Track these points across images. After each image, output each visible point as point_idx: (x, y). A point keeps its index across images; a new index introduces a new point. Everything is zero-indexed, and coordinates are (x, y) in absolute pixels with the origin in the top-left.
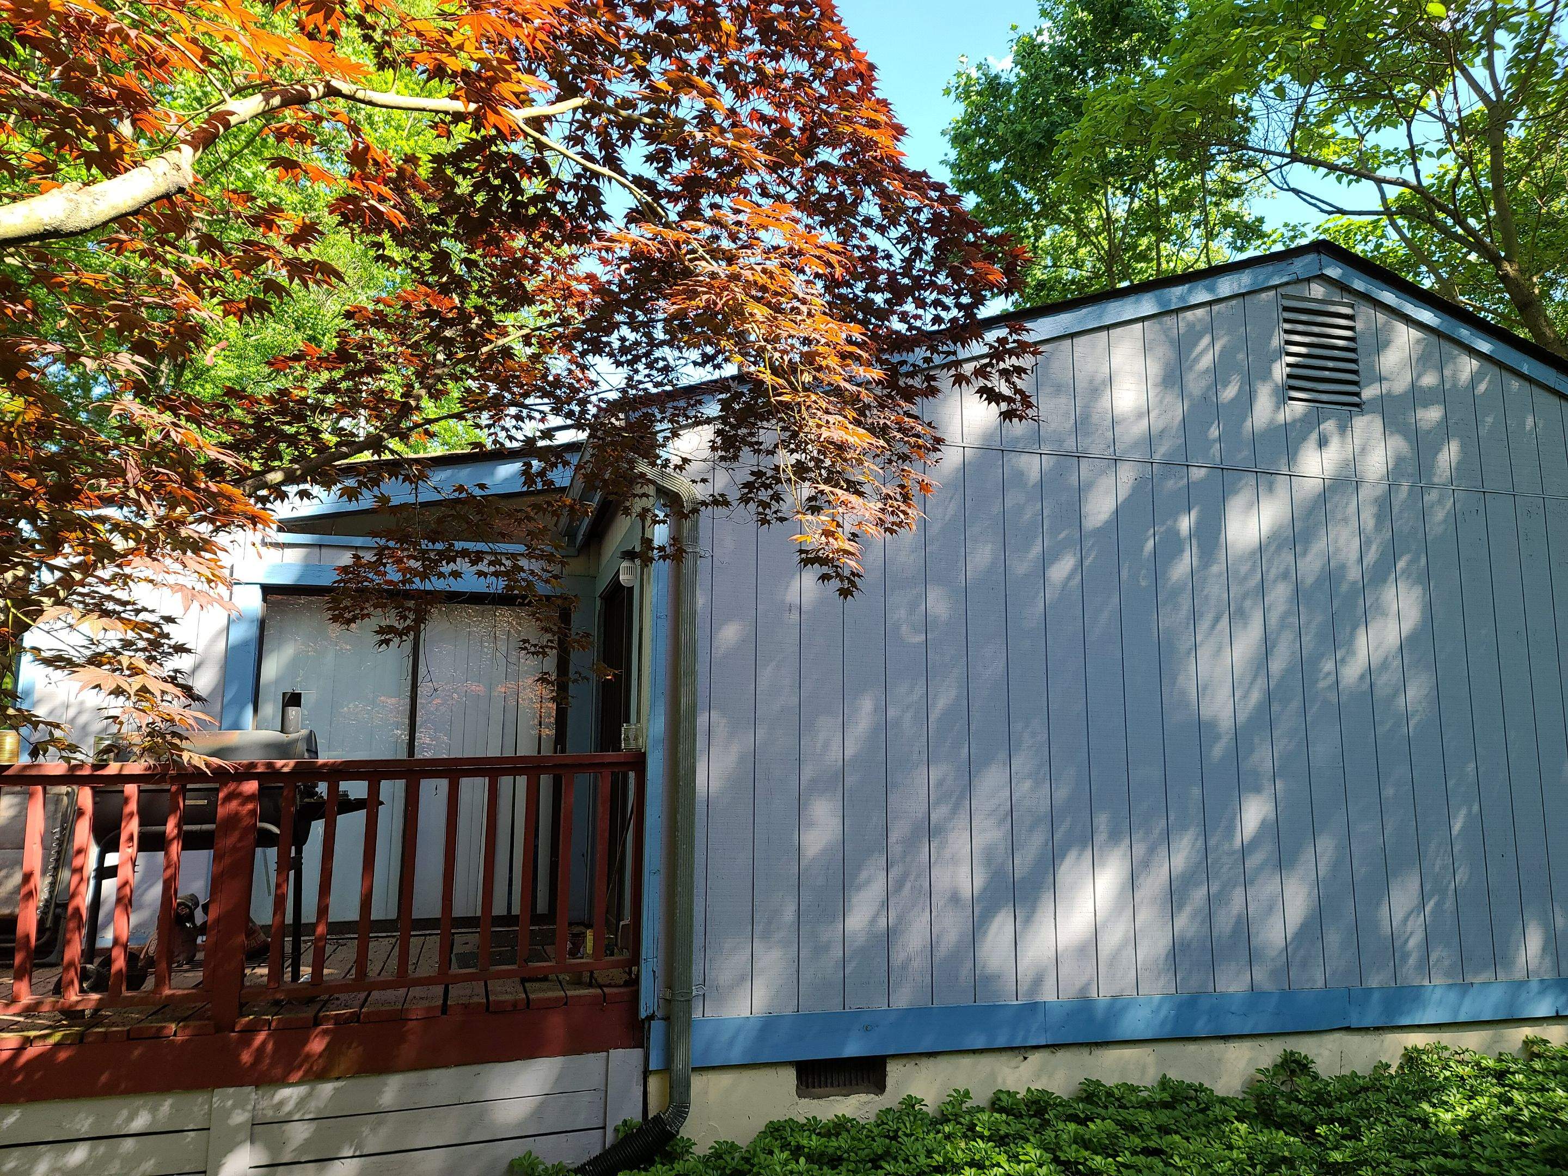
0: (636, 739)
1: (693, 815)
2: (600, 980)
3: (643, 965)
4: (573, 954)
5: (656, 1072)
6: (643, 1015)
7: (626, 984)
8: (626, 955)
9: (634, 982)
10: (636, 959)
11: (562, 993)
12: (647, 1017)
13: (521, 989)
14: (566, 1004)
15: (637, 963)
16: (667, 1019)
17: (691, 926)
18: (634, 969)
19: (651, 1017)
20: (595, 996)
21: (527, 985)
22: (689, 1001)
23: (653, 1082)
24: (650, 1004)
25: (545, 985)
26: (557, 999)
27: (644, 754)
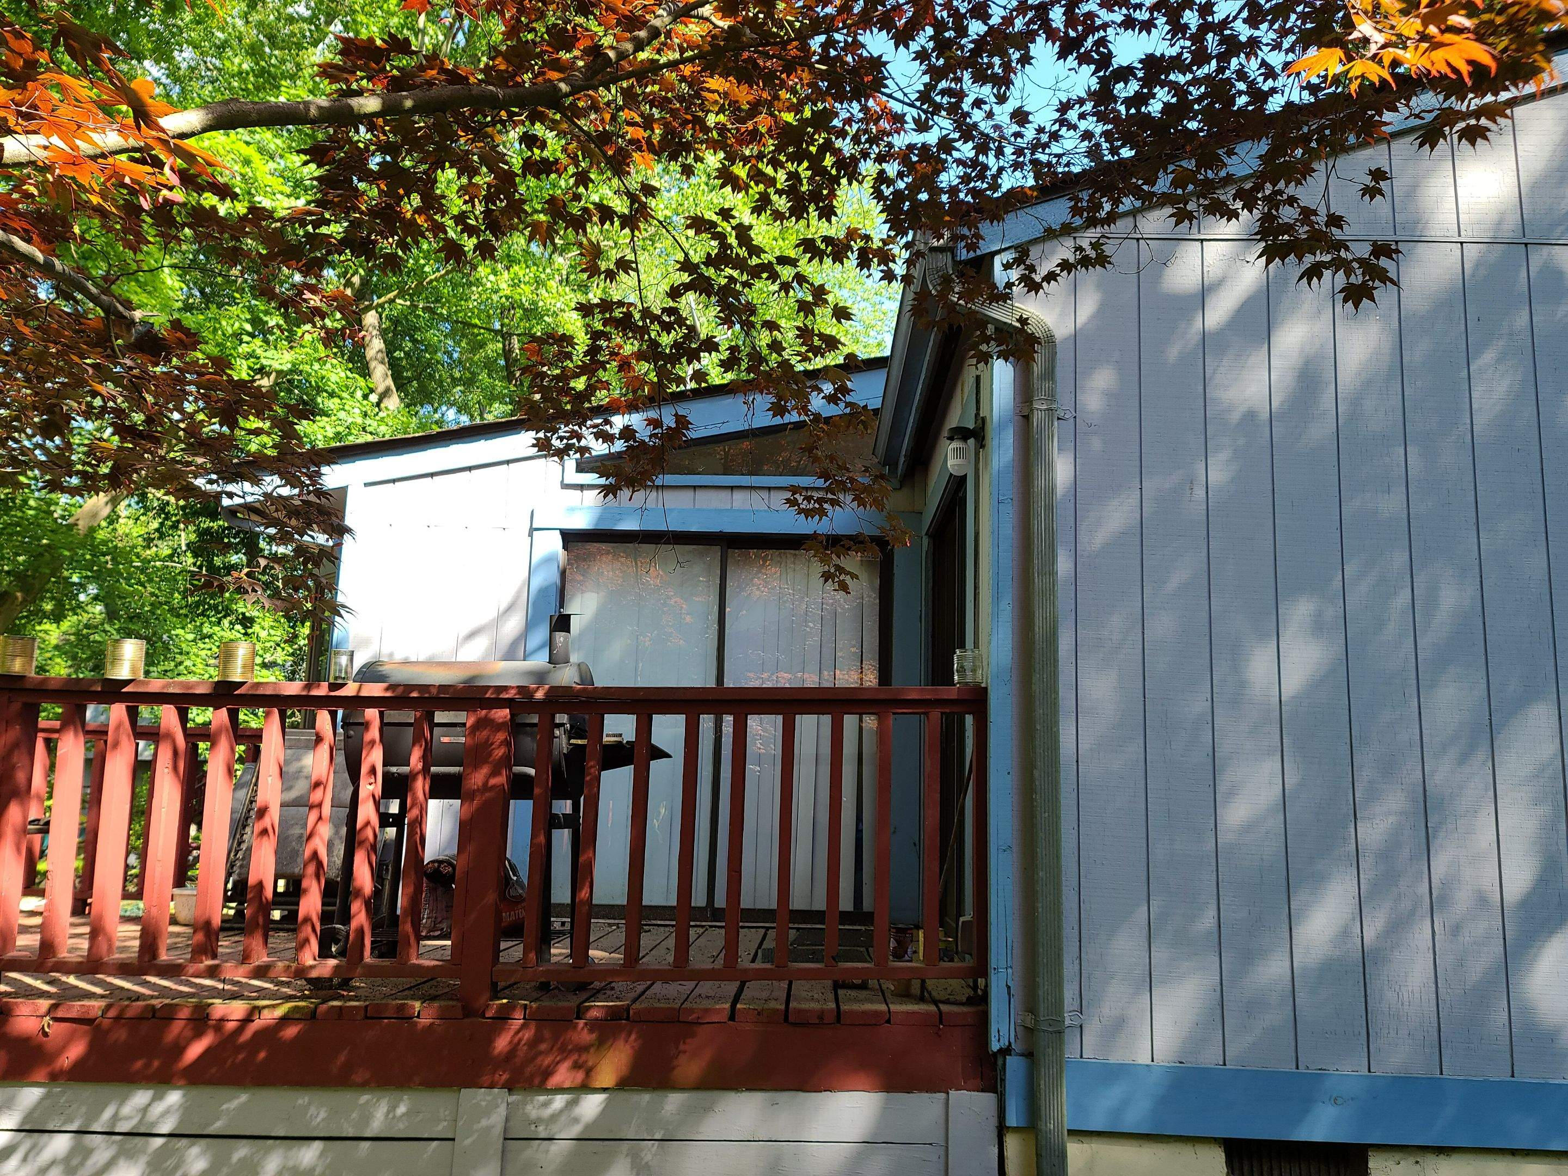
0: (974, 670)
1: (1057, 771)
2: (934, 994)
3: (993, 978)
4: (899, 955)
5: (1016, 1130)
6: (995, 1046)
7: (970, 1001)
8: (969, 961)
9: (981, 1000)
10: (982, 969)
11: (883, 1007)
12: (1001, 1050)
13: (831, 996)
14: (888, 1021)
15: (984, 973)
16: (1029, 1055)
17: (1060, 927)
18: (981, 982)
19: (1006, 1051)
20: (928, 1014)
21: (840, 992)
22: (1060, 1032)
23: (1012, 1144)
24: (1004, 1032)
25: (863, 994)
26: (877, 1014)
27: (986, 689)
